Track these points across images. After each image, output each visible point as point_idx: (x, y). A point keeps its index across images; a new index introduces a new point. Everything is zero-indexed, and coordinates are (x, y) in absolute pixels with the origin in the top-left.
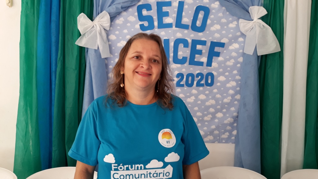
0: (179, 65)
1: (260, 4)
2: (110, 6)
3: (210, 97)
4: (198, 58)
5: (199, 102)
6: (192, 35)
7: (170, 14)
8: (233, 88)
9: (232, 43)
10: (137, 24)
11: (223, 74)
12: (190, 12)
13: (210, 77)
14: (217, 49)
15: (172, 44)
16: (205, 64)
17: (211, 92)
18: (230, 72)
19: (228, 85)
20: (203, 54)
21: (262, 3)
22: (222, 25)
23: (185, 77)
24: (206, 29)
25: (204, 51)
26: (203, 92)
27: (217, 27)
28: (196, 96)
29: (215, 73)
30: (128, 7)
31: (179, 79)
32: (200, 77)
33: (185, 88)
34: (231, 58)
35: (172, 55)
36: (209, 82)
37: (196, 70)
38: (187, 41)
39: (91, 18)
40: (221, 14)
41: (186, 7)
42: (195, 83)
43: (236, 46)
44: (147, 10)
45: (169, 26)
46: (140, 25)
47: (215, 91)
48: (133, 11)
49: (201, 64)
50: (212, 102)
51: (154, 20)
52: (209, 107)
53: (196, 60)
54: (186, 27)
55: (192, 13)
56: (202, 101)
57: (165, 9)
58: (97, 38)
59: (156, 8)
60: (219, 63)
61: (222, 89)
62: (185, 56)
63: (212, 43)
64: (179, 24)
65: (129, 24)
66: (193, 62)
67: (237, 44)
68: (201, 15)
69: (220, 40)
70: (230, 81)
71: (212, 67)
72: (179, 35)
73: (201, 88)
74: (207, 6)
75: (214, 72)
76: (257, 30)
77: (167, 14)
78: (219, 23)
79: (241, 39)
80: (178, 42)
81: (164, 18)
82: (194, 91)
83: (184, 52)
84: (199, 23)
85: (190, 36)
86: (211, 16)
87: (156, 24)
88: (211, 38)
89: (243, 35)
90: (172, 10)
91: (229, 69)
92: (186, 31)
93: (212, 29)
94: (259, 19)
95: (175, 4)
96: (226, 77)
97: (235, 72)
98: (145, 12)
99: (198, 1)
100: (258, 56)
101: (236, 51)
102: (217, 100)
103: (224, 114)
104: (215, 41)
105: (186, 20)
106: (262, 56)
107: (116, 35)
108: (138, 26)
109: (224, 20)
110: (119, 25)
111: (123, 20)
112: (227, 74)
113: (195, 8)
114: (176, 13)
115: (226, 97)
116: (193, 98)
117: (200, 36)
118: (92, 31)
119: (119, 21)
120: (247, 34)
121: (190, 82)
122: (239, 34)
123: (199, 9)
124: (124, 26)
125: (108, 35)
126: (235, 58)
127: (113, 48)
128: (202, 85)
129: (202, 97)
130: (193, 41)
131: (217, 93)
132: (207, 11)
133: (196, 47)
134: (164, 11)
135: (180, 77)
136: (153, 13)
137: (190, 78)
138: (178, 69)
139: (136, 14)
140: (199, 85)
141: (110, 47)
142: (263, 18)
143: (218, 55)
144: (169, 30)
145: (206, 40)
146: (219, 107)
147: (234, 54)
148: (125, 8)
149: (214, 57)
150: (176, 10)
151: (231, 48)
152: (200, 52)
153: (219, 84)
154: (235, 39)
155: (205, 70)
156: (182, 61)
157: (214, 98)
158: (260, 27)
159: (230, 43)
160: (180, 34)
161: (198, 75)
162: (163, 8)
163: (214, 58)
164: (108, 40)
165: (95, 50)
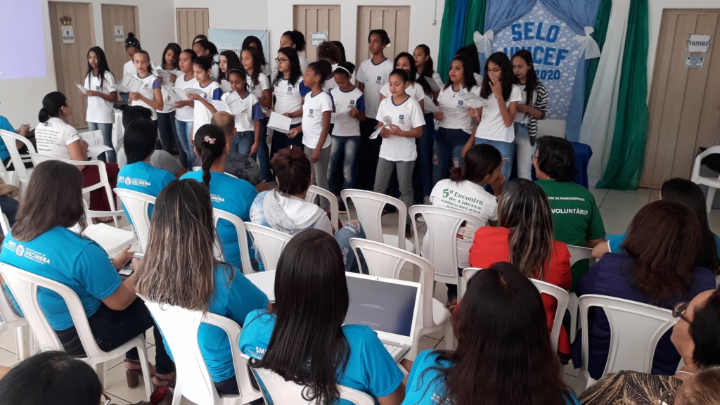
3: (557, 87)
4: (549, 60)
6: (547, 45)
8: (573, 81)
11: (566, 71)
13: (557, 73)
14: (563, 54)
16: (554, 64)
17: (557, 83)
18: (571, 70)
19: (570, 79)
20: (553, 57)
21: (592, 25)
25: (554, 55)
26: (552, 83)
27: (564, 39)
29: (561, 71)
32: (550, 73)
34: (572, 60)
36: (557, 76)
37: (548, 68)
38: (543, 48)
39: (482, 34)
40: (567, 31)
42: (547, 77)
43: (576, 52)
45: (532, 38)
46: (513, 37)
47: (561, 83)
48: (509, 28)
49: (552, 64)
50: (558, 90)
52: (556, 94)
54: (543, 39)
55: (547, 30)
57: (530, 27)
58: (485, 46)
59: (524, 26)
60: (564, 64)
61: (565, 82)
62: (541, 58)
63: (560, 50)
65: (506, 37)
66: (546, 62)
69: (566, 48)
70: (571, 76)
71: (559, 66)
72: (538, 44)
73: (551, 81)
76: (587, 43)
77: (531, 30)
78: (565, 36)
80: (537, 48)
83: (540, 56)
84: (551, 37)
85: (545, 45)
86: (561, 32)
87: (523, 36)
88: (559, 47)
90: (535, 29)
91: (571, 68)
92: (543, 42)
93: (561, 40)
94: (589, 35)
96: (569, 73)
97: (574, 70)
98: (516, 29)
100: (586, 60)
101: (577, 56)
102: (561, 90)
103: (566, 99)
104: (562, 49)
106: (590, 59)
107: (497, 44)
108: (511, 38)
110: (499, 37)
112: (569, 71)
113: (550, 26)
115: (568, 88)
117: (552, 45)
118: (482, 40)
119: (500, 35)
123: (552, 27)
125: (492, 44)
126: (575, 60)
128: (552, 79)
129: (551, 87)
130: (547, 48)
131: (562, 85)
132: (557, 28)
133: (549, 52)
136: (522, 30)
137: (544, 74)
140: (549, 78)
142: (591, 35)
143: (564, 58)
145: (555, 48)
146: (562, 94)
147: (575, 58)
148: (504, 27)
150: (537, 28)
151: (573, 53)
152: (551, 56)
153: (563, 78)
154: (576, 47)
155: (554, 69)
156: (539, 62)
157: (559, 87)
158: (589, 40)
159: (573, 50)
161: (549, 71)
163: (561, 61)
164: (492, 47)
165: (483, 53)
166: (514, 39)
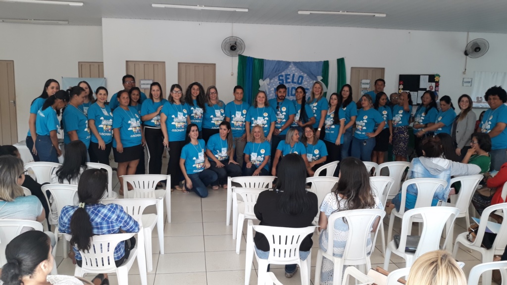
2: (269, 76)
10: (278, 82)
12: (297, 78)
21: (321, 75)
22: (308, 82)
24: (302, 83)
30: (276, 76)
41: (295, 76)
44: (282, 77)
51: (284, 80)
64: (293, 82)
68: (300, 79)
72: (293, 86)
74: (303, 76)
81: (288, 80)
86: (304, 79)
92: (295, 84)
93: (305, 83)
95: (292, 75)
99: (299, 74)
109: (308, 81)
111: (274, 80)
114: (292, 78)
118: (264, 85)
124: (274, 83)
139: (278, 78)
144: (289, 84)
162: (287, 76)
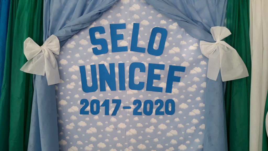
0: (136, 91)
1: (223, 24)
2: (61, 29)
3: (172, 127)
4: (155, 83)
5: (159, 133)
6: (149, 59)
7: (124, 37)
8: (196, 117)
9: (194, 67)
10: (90, 48)
11: (184, 101)
12: (146, 34)
13: (170, 104)
14: (176, 74)
15: (127, 68)
16: (164, 90)
17: (172, 121)
18: (193, 98)
19: (191, 114)
20: (161, 79)
21: (224, 23)
23: (143, 104)
24: (164, 52)
25: (162, 76)
26: (163, 122)
27: (176, 50)
28: (156, 126)
29: (176, 100)
30: (80, 30)
31: (136, 106)
32: (159, 104)
33: (144, 117)
34: (193, 83)
35: (127, 80)
36: (170, 109)
37: (154, 96)
38: (143, 65)
39: (40, 43)
40: (179, 36)
41: (141, 29)
42: (154, 110)
43: (198, 70)
44: (100, 33)
45: (124, 49)
46: (93, 49)
47: (177, 120)
48: (85, 34)
49: (160, 90)
50: (174, 132)
51: (108, 43)
52: (171, 138)
53: (154, 85)
54: (142, 50)
55: (148, 35)
56: (162, 131)
57: (119, 32)
58: (44, 64)
59: (110, 31)
60: (180, 89)
61: (185, 118)
62: (142, 81)
63: (171, 67)
64: (134, 47)
65: (81, 48)
66: (150, 88)
67: (199, 68)
68: (158, 38)
69: (180, 64)
70: (193, 109)
71: (172, 93)
73: (161, 117)
74: (165, 28)
75: (174, 99)
76: (221, 52)
77: (121, 37)
78: (178, 45)
79: (203, 63)
80: (133, 66)
81: (118, 41)
82: (153, 120)
83: (140, 77)
84: (156, 46)
85: (147, 59)
87: (110, 47)
88: (169, 62)
89: (206, 59)
90: (127, 33)
91: (191, 95)
94: (222, 40)
95: (130, 27)
96: (188, 104)
97: (198, 99)
98: (98, 36)
99: (154, 23)
100: (223, 82)
101: (198, 75)
102: (179, 130)
103: (188, 146)
104: (175, 65)
105: (142, 43)
106: (227, 82)
107: (67, 60)
108: (90, 50)
109: (183, 43)
110: (70, 49)
111: (75, 44)
112: (189, 101)
113: (151, 30)
114: (131, 35)
115: (189, 127)
116: (152, 128)
117: (158, 60)
118: (40, 56)
119: (71, 45)
120: (209, 57)
121: (148, 110)
122: (200, 57)
123: (155, 31)
124: (76, 50)
125: (58, 60)
126: (198, 84)
127: (65, 73)
128: (162, 113)
129: (162, 126)
130: (150, 65)
131: (179, 123)
132: (164, 33)
133: (153, 71)
134: (118, 33)
135: (137, 104)
136: (107, 36)
137: (148, 106)
138: (134, 95)
139: (89, 37)
140: (158, 113)
141: (60, 72)
142: (226, 40)
143: (178, 79)
144: (124, 54)
145: (164, 64)
146: (181, 138)
147: (196, 79)
148: (77, 32)
149: (174, 83)
150: (131, 32)
151: (192, 72)
152: (158, 77)
153: (180, 112)
154: (196, 63)
155: (164, 97)
156: (139, 87)
157: (175, 128)
158: (223, 49)
159: (192, 67)
160: (135, 58)
161: (157, 102)
162: (118, 30)
164: (59, 65)
165: (42, 77)
166: (96, 52)
